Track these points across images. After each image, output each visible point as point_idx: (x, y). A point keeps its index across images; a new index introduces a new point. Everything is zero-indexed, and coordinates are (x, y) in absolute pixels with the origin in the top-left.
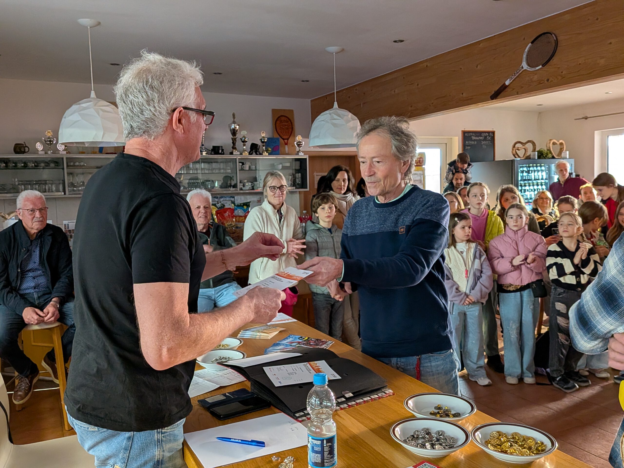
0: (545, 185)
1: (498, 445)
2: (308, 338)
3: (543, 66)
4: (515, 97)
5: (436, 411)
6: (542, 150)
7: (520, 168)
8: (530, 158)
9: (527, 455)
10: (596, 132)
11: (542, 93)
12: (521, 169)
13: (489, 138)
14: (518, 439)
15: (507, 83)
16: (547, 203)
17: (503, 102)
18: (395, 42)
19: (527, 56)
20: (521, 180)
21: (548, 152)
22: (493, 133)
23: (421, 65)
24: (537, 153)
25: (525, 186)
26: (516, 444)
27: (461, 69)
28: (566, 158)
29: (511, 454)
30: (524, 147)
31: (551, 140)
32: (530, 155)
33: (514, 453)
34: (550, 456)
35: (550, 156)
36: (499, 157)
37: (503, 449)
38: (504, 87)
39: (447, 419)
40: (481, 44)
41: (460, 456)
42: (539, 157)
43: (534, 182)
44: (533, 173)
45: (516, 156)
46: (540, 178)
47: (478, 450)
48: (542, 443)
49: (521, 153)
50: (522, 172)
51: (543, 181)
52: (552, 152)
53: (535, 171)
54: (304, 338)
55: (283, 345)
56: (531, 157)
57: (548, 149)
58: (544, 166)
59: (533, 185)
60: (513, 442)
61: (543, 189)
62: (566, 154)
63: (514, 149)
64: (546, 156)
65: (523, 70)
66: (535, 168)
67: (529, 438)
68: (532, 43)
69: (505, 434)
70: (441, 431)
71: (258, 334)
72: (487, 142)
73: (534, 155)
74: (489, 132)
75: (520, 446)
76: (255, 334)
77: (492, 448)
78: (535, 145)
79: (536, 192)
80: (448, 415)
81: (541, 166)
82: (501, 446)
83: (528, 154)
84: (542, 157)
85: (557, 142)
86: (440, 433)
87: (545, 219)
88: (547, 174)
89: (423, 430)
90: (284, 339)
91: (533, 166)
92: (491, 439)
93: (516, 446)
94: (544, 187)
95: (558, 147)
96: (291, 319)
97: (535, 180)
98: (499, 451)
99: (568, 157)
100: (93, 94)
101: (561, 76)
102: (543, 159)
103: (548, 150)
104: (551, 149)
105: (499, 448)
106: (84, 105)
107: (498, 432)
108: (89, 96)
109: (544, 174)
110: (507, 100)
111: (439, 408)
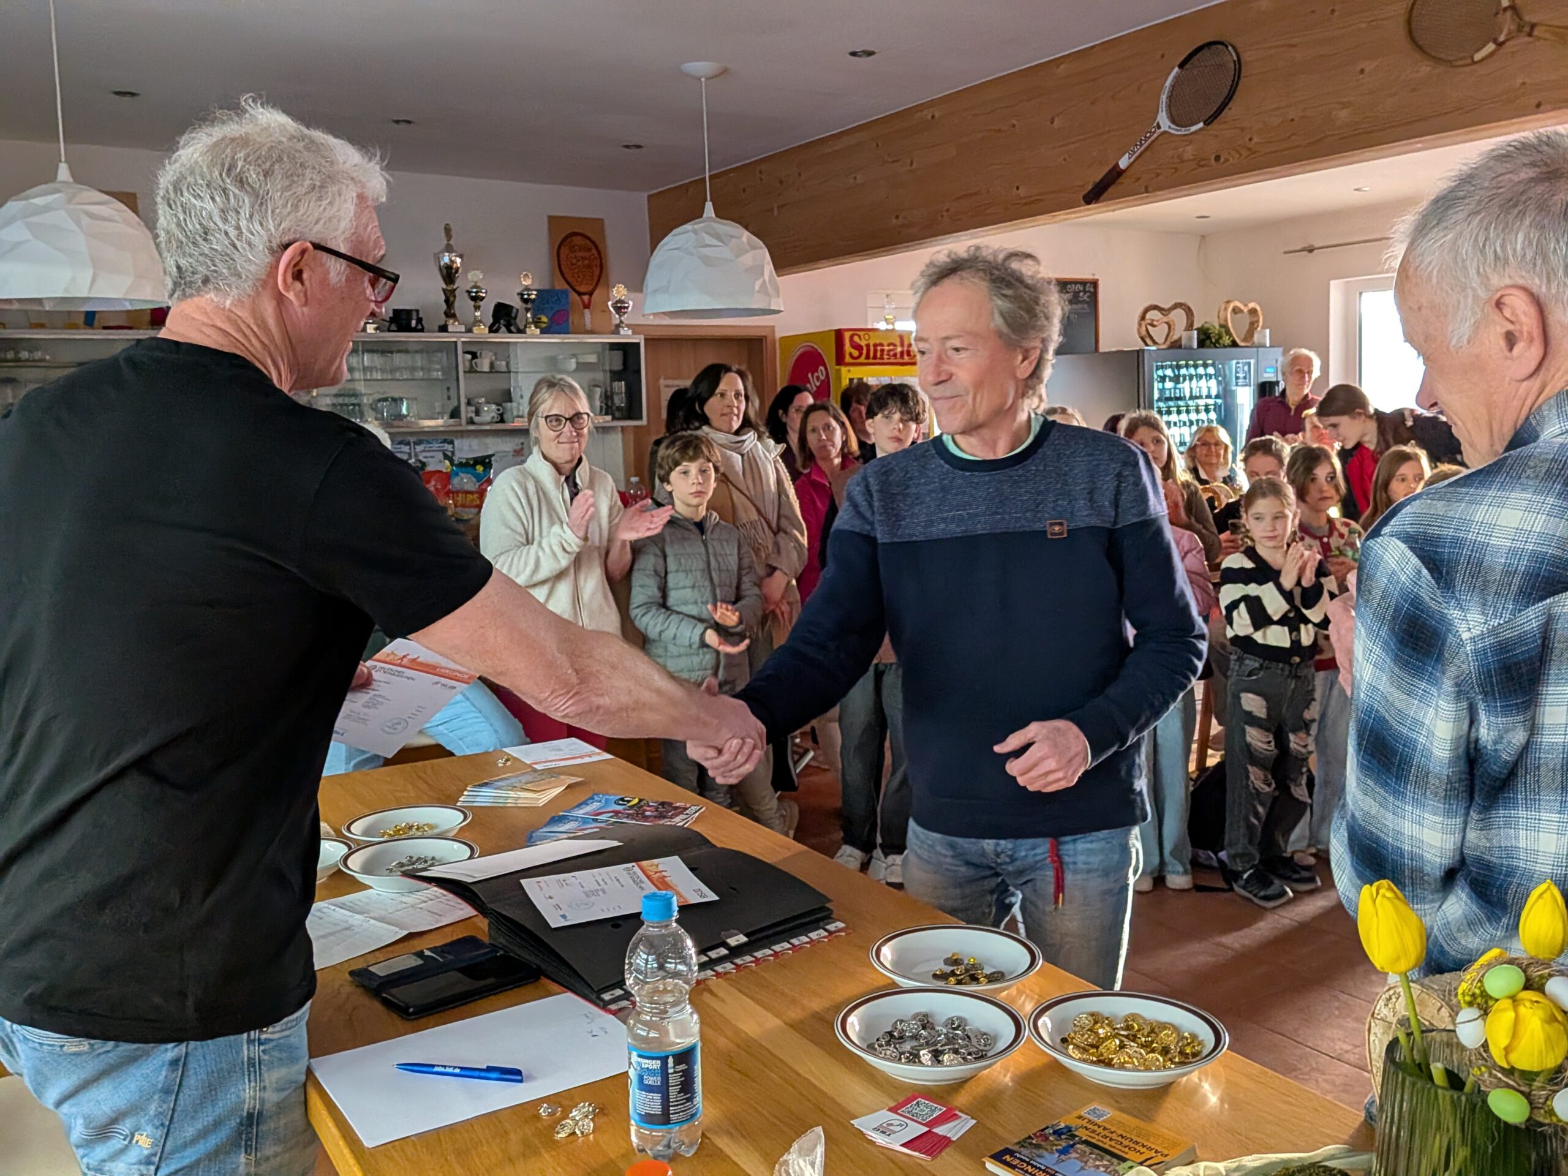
0: (1215, 410)
1: (1092, 1046)
2: (641, 800)
3: (1207, 123)
4: (1142, 199)
5: (948, 969)
6: (1207, 326)
7: (1157, 369)
8: (1180, 347)
9: (1158, 1069)
10: (1332, 282)
11: (1206, 189)
12: (1160, 372)
13: (1085, 298)
14: (1139, 1030)
15: (1123, 163)
16: (1218, 456)
17: (1113, 211)
18: (854, 54)
19: (1170, 98)
20: (1159, 400)
21: (1223, 330)
22: (1095, 284)
23: (919, 114)
24: (1195, 332)
25: (1169, 413)
26: (1133, 1041)
27: (1014, 126)
28: (1264, 346)
29: (1122, 1067)
30: (1165, 319)
31: (1228, 302)
32: (1180, 339)
33: (1128, 1063)
34: (1211, 1066)
35: (1226, 340)
36: (1106, 345)
37: (1102, 1055)
38: (1115, 175)
39: (973, 988)
40: (1062, 67)
41: (1001, 1077)
42: (1201, 344)
43: (1191, 403)
44: (1187, 382)
45: (1149, 341)
46: (1205, 393)
47: (1045, 1060)
48: (1194, 1037)
49: (1159, 333)
50: (1163, 379)
51: (1211, 401)
52: (1232, 330)
53: (1191, 377)
54: (629, 801)
55: (576, 819)
56: (1183, 342)
57: (1222, 322)
58: (1213, 365)
59: (1188, 412)
60: (1127, 1037)
61: (1210, 421)
62: (1265, 336)
63: (1143, 323)
64: (1217, 341)
65: (1159, 132)
66: (1192, 371)
67: (1164, 1026)
68: (1181, 66)
69: (1107, 1019)
70: (958, 1018)
71: (512, 794)
72: (1080, 306)
73: (1190, 338)
74: (1083, 283)
75: (1142, 1046)
76: (503, 793)
77: (1077, 1054)
78: (1192, 314)
79: (1194, 428)
80: (974, 979)
81: (1205, 366)
82: (1097, 1047)
83: (1175, 337)
84: (1208, 342)
85: (1242, 307)
86: (957, 1024)
87: (1215, 492)
88: (1219, 383)
89: (914, 1018)
90: (579, 806)
91: (1187, 366)
92: (1075, 1033)
93: (1132, 1047)
94: (1213, 415)
95: (1247, 320)
96: (598, 754)
97: (1192, 398)
98: (1093, 1063)
99: (1268, 345)
100: (64, 172)
101: (1250, 149)
102: (1209, 347)
103: (1221, 326)
104: (1230, 325)
105: (1093, 1054)
106: (38, 201)
107: (1092, 1015)
108: (53, 177)
109: (1213, 383)
110: (1125, 204)
111: (956, 962)
